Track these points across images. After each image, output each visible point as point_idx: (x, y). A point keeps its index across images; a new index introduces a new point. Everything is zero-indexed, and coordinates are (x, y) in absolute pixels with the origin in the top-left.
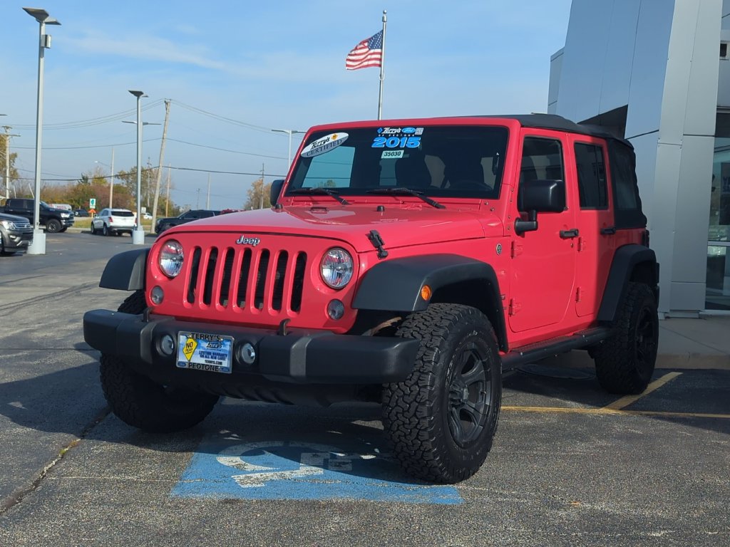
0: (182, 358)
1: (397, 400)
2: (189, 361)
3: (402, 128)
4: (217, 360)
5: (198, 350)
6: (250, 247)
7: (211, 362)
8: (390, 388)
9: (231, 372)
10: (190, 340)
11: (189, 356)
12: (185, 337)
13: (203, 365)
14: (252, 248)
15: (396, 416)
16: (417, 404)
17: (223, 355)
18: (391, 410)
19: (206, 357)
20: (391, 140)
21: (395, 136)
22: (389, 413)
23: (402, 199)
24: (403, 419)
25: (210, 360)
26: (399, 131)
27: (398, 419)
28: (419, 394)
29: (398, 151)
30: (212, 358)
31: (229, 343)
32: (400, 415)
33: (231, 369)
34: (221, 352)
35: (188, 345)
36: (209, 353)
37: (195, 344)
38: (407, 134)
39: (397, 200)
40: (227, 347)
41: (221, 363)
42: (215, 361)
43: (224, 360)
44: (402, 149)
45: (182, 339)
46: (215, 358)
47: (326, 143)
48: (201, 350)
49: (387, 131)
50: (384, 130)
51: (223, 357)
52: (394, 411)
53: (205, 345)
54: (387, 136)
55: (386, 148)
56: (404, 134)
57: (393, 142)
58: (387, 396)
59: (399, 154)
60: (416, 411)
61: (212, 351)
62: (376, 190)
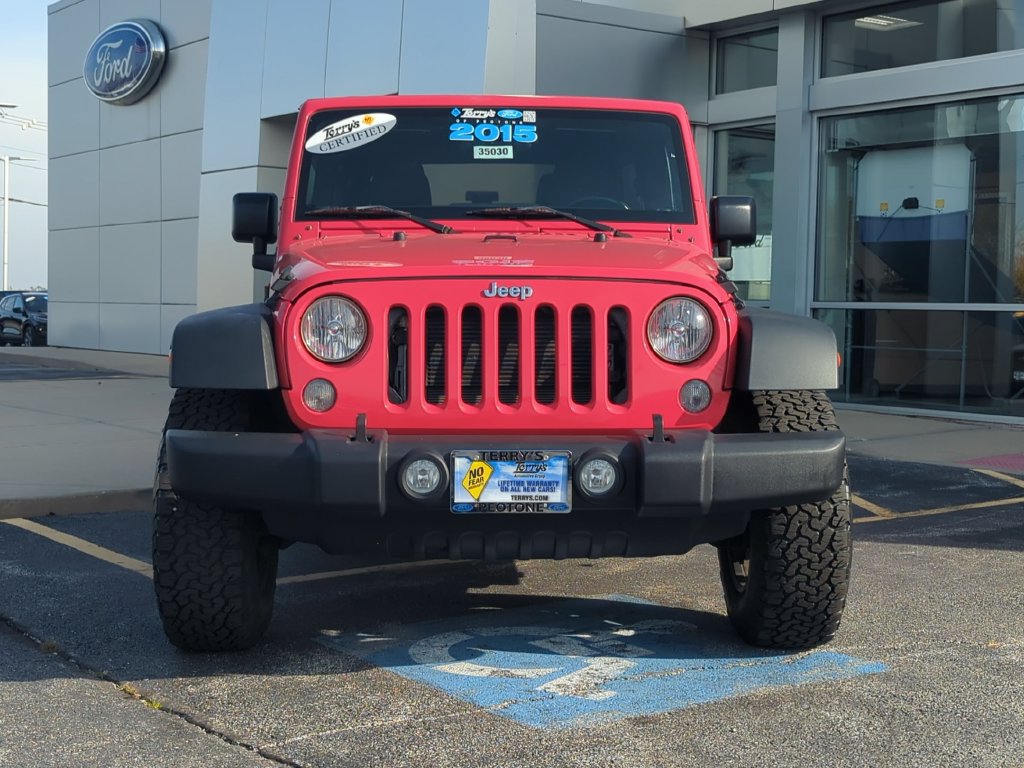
0: (462, 496)
1: (801, 527)
2: (478, 500)
3: (497, 109)
4: (537, 493)
5: (496, 481)
6: (516, 301)
7: (524, 497)
8: (784, 511)
9: (568, 511)
10: (476, 465)
11: (476, 492)
12: (465, 460)
13: (510, 504)
14: (518, 303)
15: (798, 552)
16: (833, 530)
17: (550, 483)
18: (789, 545)
19: (512, 490)
20: (483, 129)
21: (488, 122)
22: (784, 551)
23: (537, 225)
24: (809, 555)
25: (523, 493)
26: (492, 114)
27: (800, 556)
28: (835, 514)
29: (502, 148)
30: (525, 490)
31: (561, 463)
32: (803, 551)
33: (570, 506)
34: (545, 479)
35: (474, 474)
36: (520, 483)
37: (488, 470)
38: (510, 121)
39: (528, 226)
40: (558, 469)
41: (546, 498)
42: (534, 494)
43: (553, 490)
44: (508, 144)
45: (460, 463)
46: (533, 490)
47: (354, 130)
48: (502, 479)
49: (469, 113)
50: (463, 113)
51: (550, 486)
52: (794, 546)
53: (509, 470)
54: (472, 121)
55: (477, 142)
56: (503, 120)
57: (487, 133)
58: (780, 524)
59: (505, 152)
60: (832, 539)
61: (526, 480)
62: (487, 210)
